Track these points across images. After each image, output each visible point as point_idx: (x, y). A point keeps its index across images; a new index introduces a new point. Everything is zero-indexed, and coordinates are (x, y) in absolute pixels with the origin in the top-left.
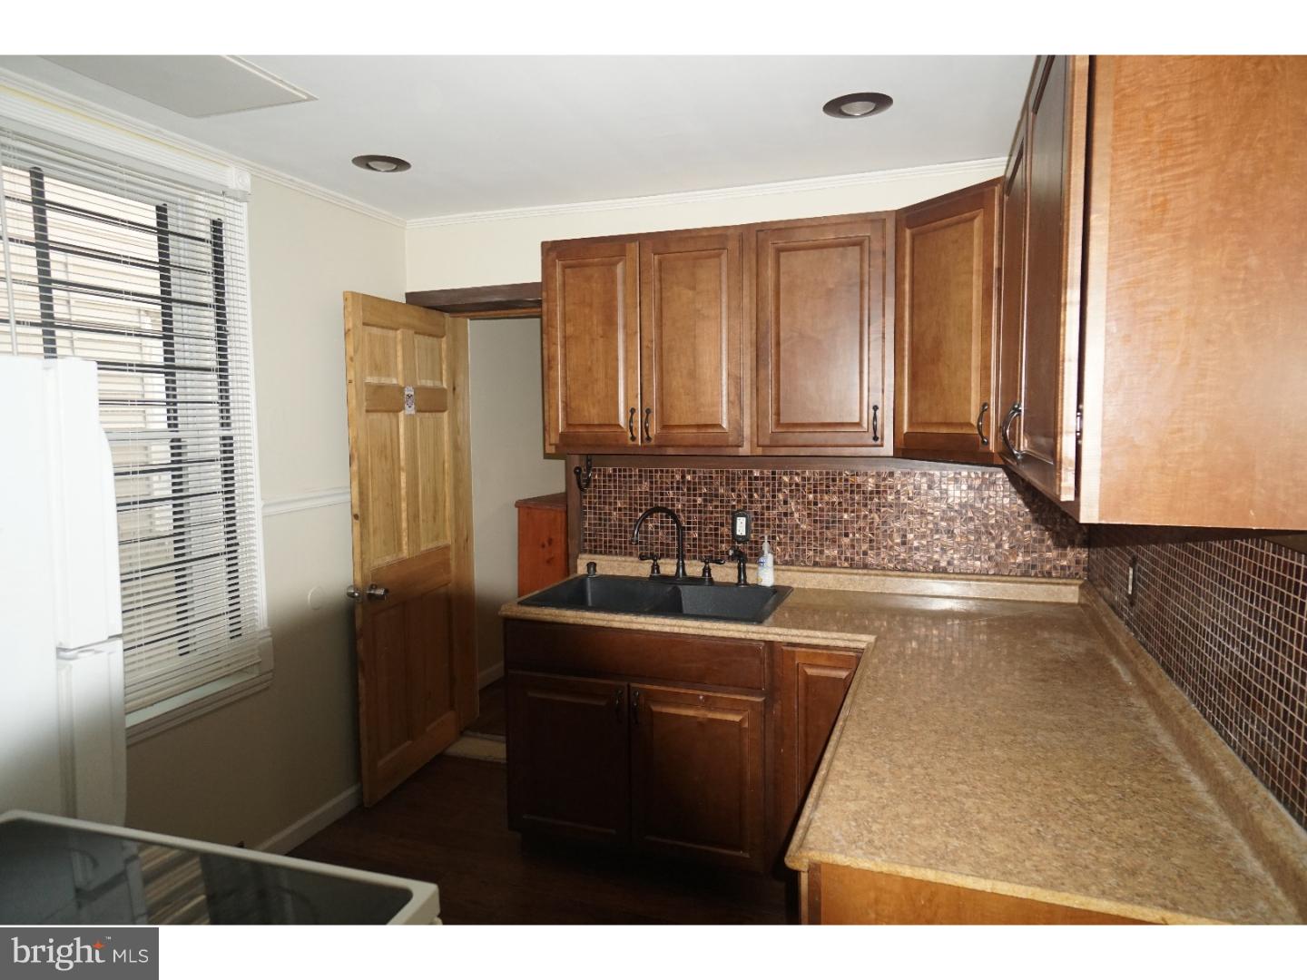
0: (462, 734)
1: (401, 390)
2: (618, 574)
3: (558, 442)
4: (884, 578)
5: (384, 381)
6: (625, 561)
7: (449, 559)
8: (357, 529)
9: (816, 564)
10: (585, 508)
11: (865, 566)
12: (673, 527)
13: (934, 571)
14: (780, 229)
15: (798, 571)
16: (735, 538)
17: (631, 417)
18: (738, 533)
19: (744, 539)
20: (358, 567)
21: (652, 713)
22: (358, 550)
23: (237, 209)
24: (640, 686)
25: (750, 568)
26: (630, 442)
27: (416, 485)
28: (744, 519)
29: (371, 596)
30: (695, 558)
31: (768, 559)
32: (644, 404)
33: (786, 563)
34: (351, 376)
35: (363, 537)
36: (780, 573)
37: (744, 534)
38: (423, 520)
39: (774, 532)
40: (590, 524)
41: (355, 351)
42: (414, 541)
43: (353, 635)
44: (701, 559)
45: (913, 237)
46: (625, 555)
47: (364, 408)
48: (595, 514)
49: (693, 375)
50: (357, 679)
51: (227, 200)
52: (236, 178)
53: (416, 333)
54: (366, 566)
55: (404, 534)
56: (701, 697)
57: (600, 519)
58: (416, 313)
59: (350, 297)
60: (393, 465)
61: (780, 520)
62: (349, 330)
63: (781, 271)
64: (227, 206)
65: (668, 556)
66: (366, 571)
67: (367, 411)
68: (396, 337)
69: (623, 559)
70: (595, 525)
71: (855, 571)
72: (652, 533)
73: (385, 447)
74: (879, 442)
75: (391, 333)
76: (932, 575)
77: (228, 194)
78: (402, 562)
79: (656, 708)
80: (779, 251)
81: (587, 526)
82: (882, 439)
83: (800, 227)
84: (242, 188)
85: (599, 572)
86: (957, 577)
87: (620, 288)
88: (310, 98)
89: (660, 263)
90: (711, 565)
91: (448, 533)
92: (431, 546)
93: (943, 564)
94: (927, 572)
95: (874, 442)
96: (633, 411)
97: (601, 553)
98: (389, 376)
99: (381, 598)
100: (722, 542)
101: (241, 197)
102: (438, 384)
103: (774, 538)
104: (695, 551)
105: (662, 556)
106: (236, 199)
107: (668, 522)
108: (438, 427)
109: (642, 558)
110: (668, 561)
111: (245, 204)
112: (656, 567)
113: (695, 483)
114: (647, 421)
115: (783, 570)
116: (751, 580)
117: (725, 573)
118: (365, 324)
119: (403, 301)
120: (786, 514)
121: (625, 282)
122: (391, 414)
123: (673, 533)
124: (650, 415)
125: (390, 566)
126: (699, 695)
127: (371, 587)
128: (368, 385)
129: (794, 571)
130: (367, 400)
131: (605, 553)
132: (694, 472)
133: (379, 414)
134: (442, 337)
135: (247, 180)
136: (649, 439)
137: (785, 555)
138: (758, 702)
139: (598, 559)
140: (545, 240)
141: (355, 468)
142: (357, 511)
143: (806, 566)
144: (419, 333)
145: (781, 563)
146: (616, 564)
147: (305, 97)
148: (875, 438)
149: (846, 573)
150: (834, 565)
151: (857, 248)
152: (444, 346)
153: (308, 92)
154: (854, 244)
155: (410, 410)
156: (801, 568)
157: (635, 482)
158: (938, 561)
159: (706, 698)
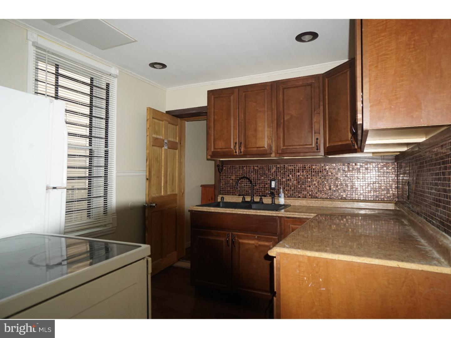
0: (179, 260)
1: (164, 140)
2: (231, 201)
3: (211, 154)
4: (323, 201)
5: (158, 137)
6: (234, 197)
7: (176, 199)
8: (148, 183)
9: (299, 197)
10: (221, 179)
11: (316, 198)
12: (250, 185)
13: (341, 199)
14: (284, 82)
15: (293, 199)
16: (271, 188)
17: (235, 145)
18: (272, 187)
19: (274, 189)
20: (147, 196)
21: (239, 243)
22: (147, 191)
23: (114, 80)
24: (236, 233)
25: (276, 199)
26: (235, 154)
27: (167, 172)
28: (274, 182)
29: (151, 206)
30: (257, 196)
31: (282, 195)
32: (240, 141)
33: (288, 197)
34: (148, 134)
35: (150, 186)
36: (287, 200)
37: (274, 187)
38: (169, 184)
39: (284, 186)
40: (222, 185)
41: (150, 126)
42: (166, 190)
43: (144, 218)
44: (259, 196)
45: (328, 81)
46: (234, 195)
47: (152, 145)
48: (224, 181)
49: (256, 130)
50: (145, 234)
51: (111, 77)
52: (114, 71)
53: (169, 123)
54: (150, 196)
55: (163, 188)
56: (256, 237)
57: (226, 183)
58: (169, 117)
59: (149, 109)
60: (160, 164)
61: (287, 182)
62: (148, 119)
63: (285, 95)
64: (111, 79)
65: (248, 195)
66: (150, 198)
67: (153, 146)
68: (162, 124)
69: (233, 196)
70: (224, 185)
71: (313, 199)
72: (243, 187)
73: (157, 158)
74: (318, 151)
75: (161, 122)
76: (340, 200)
77: (111, 75)
78: (161, 197)
79: (241, 241)
80: (284, 89)
81: (221, 185)
82: (320, 150)
83: (290, 81)
84: (116, 74)
85: (225, 201)
86: (350, 201)
87: (232, 104)
88: (136, 41)
89: (245, 95)
90: (263, 197)
91: (177, 190)
92: (171, 193)
93: (344, 196)
94: (338, 199)
95: (317, 151)
96: (236, 143)
97: (226, 195)
98: (160, 135)
99: (154, 207)
100: (267, 190)
101: (115, 77)
102: (175, 140)
103: (284, 188)
104: (257, 193)
105: (246, 195)
106: (114, 77)
107: (248, 184)
108: (175, 154)
109: (239, 195)
110: (248, 197)
111: (117, 79)
112: (244, 198)
113: (257, 170)
114: (240, 147)
115: (287, 199)
116: (276, 202)
117: (267, 200)
118: (153, 118)
119: (165, 112)
120: (288, 180)
121: (234, 102)
122: (160, 148)
123: (250, 187)
124: (241, 144)
125: (157, 197)
126: (255, 236)
127: (151, 203)
128: (153, 137)
129: (291, 199)
130: (153, 142)
131: (227, 195)
132: (257, 166)
133: (156, 147)
134: (177, 126)
135: (118, 72)
136: (241, 152)
137: (288, 194)
138: (276, 238)
139: (224, 196)
140: (209, 90)
141: (148, 163)
142: (148, 177)
143: (296, 198)
144: (170, 124)
145: (287, 197)
146: (231, 198)
147: (134, 40)
148: (317, 149)
149: (309, 200)
150: (306, 197)
151: (310, 87)
152: (178, 129)
153: (135, 39)
154: (309, 85)
155: (166, 147)
156: (294, 199)
157: (238, 170)
158: (342, 195)
159: (258, 237)
